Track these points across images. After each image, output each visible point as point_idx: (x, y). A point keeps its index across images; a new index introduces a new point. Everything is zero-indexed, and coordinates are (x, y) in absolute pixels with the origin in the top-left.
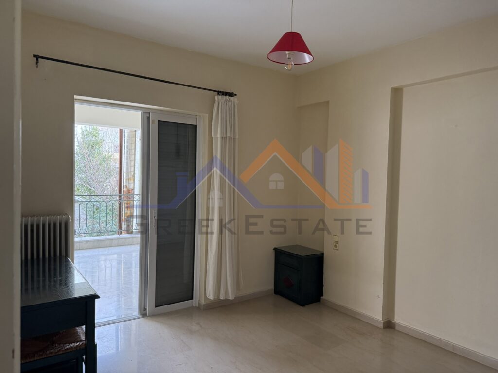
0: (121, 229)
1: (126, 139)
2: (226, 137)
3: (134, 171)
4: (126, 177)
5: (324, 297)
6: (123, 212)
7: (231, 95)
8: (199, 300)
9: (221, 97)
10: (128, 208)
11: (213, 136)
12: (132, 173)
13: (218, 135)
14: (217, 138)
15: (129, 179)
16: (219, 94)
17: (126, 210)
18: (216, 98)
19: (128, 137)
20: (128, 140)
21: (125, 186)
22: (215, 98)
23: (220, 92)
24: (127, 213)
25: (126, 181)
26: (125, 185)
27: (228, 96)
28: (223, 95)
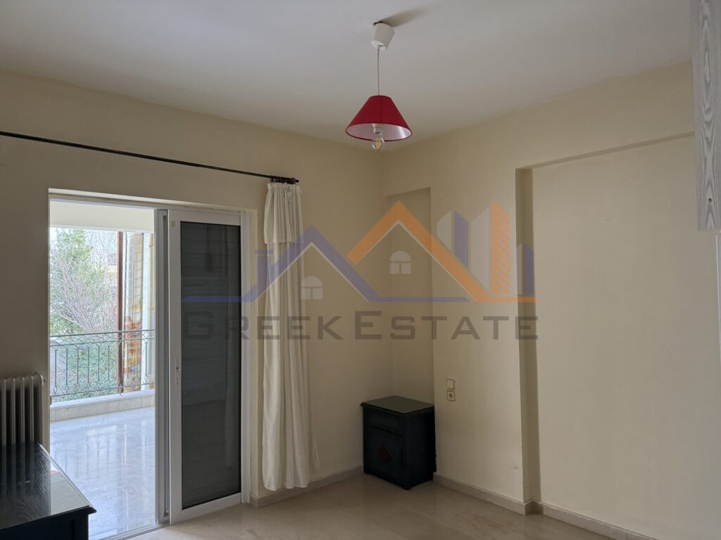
0: (122, 385)
1: (128, 247)
2: (286, 243)
3: (142, 294)
4: (129, 304)
5: (437, 473)
6: (126, 358)
7: (291, 181)
8: (251, 493)
9: (277, 185)
10: (132, 351)
11: (266, 242)
12: (139, 298)
13: (273, 240)
14: (273, 244)
15: (133, 307)
16: (272, 181)
17: (130, 354)
18: (269, 186)
19: (131, 243)
20: (131, 248)
21: (127, 318)
22: (267, 187)
23: (275, 177)
24: (131, 359)
25: (129, 310)
26: (127, 315)
27: (286, 184)
28: (279, 181)
